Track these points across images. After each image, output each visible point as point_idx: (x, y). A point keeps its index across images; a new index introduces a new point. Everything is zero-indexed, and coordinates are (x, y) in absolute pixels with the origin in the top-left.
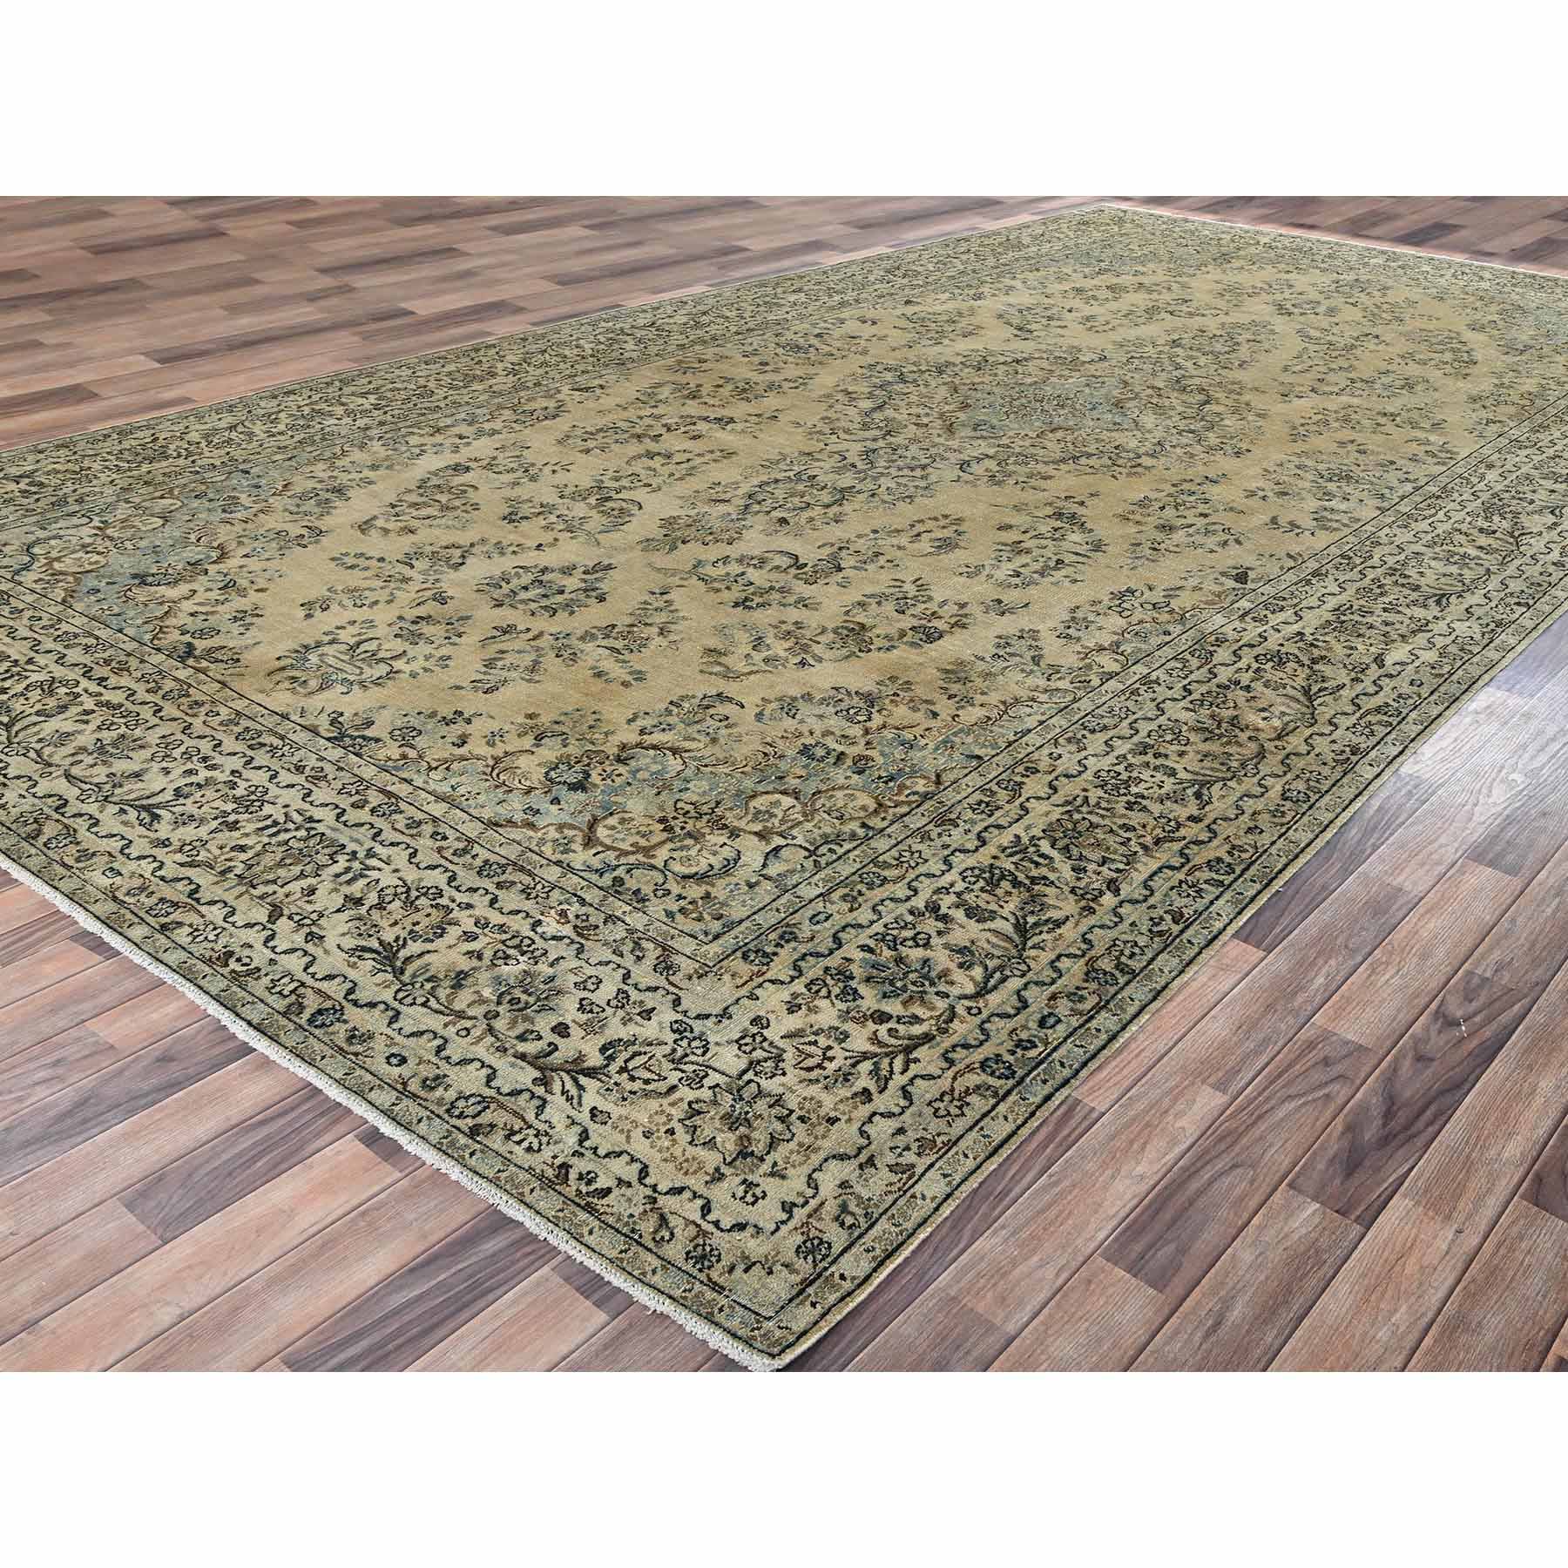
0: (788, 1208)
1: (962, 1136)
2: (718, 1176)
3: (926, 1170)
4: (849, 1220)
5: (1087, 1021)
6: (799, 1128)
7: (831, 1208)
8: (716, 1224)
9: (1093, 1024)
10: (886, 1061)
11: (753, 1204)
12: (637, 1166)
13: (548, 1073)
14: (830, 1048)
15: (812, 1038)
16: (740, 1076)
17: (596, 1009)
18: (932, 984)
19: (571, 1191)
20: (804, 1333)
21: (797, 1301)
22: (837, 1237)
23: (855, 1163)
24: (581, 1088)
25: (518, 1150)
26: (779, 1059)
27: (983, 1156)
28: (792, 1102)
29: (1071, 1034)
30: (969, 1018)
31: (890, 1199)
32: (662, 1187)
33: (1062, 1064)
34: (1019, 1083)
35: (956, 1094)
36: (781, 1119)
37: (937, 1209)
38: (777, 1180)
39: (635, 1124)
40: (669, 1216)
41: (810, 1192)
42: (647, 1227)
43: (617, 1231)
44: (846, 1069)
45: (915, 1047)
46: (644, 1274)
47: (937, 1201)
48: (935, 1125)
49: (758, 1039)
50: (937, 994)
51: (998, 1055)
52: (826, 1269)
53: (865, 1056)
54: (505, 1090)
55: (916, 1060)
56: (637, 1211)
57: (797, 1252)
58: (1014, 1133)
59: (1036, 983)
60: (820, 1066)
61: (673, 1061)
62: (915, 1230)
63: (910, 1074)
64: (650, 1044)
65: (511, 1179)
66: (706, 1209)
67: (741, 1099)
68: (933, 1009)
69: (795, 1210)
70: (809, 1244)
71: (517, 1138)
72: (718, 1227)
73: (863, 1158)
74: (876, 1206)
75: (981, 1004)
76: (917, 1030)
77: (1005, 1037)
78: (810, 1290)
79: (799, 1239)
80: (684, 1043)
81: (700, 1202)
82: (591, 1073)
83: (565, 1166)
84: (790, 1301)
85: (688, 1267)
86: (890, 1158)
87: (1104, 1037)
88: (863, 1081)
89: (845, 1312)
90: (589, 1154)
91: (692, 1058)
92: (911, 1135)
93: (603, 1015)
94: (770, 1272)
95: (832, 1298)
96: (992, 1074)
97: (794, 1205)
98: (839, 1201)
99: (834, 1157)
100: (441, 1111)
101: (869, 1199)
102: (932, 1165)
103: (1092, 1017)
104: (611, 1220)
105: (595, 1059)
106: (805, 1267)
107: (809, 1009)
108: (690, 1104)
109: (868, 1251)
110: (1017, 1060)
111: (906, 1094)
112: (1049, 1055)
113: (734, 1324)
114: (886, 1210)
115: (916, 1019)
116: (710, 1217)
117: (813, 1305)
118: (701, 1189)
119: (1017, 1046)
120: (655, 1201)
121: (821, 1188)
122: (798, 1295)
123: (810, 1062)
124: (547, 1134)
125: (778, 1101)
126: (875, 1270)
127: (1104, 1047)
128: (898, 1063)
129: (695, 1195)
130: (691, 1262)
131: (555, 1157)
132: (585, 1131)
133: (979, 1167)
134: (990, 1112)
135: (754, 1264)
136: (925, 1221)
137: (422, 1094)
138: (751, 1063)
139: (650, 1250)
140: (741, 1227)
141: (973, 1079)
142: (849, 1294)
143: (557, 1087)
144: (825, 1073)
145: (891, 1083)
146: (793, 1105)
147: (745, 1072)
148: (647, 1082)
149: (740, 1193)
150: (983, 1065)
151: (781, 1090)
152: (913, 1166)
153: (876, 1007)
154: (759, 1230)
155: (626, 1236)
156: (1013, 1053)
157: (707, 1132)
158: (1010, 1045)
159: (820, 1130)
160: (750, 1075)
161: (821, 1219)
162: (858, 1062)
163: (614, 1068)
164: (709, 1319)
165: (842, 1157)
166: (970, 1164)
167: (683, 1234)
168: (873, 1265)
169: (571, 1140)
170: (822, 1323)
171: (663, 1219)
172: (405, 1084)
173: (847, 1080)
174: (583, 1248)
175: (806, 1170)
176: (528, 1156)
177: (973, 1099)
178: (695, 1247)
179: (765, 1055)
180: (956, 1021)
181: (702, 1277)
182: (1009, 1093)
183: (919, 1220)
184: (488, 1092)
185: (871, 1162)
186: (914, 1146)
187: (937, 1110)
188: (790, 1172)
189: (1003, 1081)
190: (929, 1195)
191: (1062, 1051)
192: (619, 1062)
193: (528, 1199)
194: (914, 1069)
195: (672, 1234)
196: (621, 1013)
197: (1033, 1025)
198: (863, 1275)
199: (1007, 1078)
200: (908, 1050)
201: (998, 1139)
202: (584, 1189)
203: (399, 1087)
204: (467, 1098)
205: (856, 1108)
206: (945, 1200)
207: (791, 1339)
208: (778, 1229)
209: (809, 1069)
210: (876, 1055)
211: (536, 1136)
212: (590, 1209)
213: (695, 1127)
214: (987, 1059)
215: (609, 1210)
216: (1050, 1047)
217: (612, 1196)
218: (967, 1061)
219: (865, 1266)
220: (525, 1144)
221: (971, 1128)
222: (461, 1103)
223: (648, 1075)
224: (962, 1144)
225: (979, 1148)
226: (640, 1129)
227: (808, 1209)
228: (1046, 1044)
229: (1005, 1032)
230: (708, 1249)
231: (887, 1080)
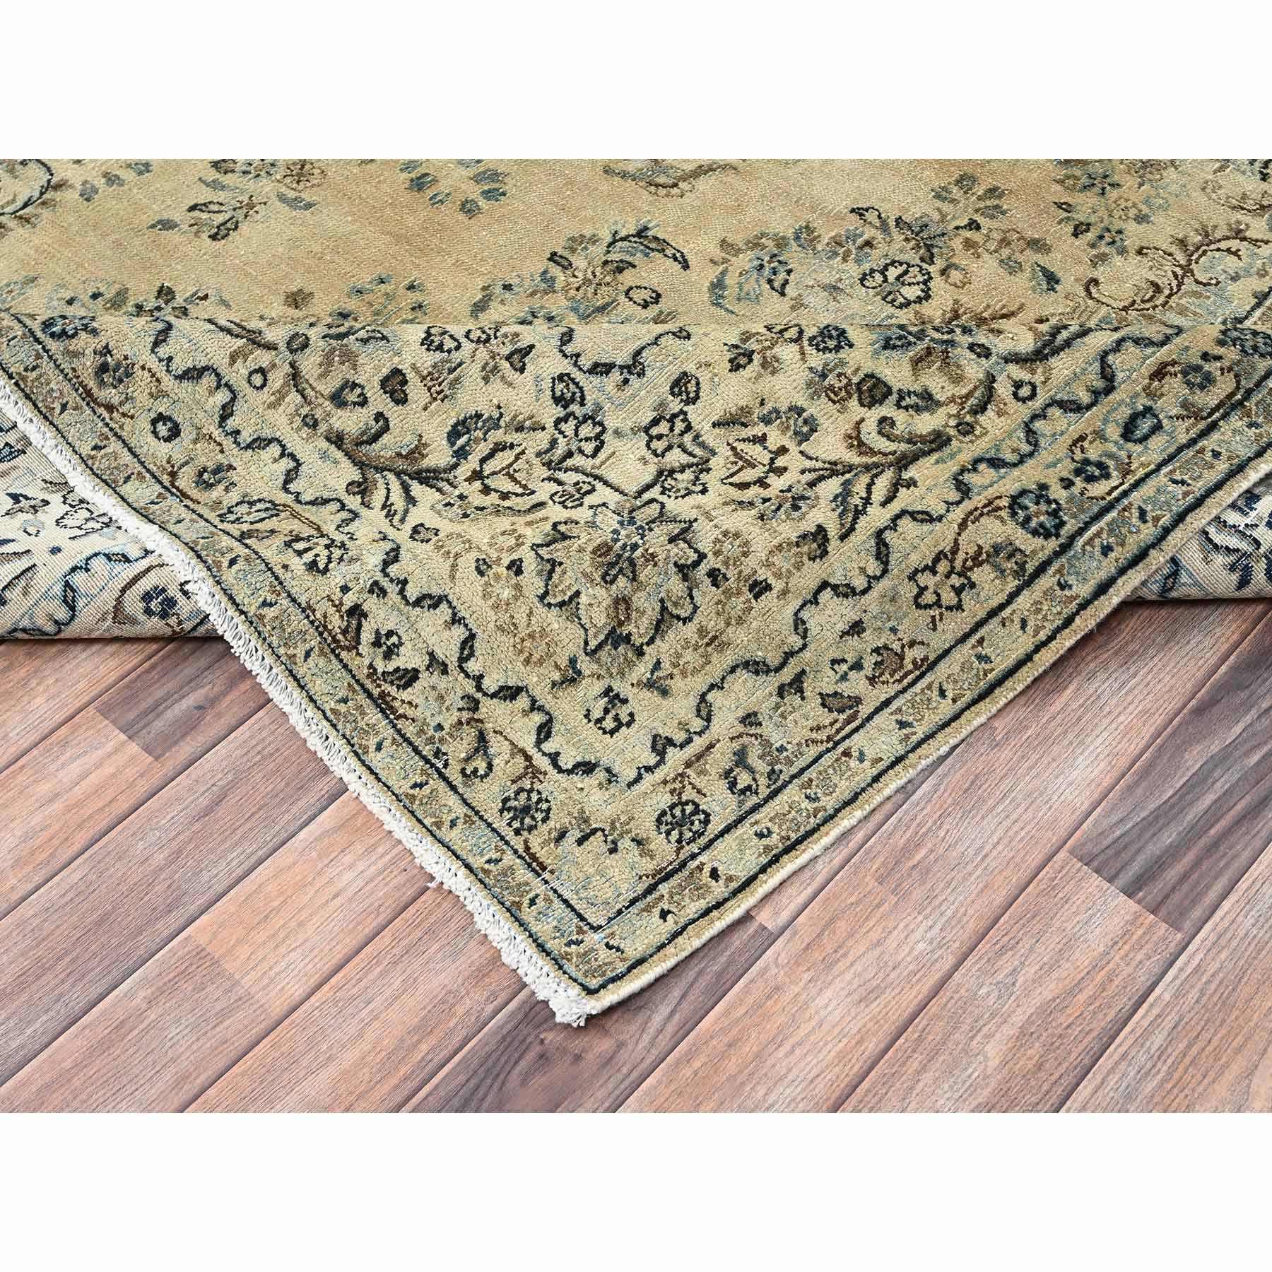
0: (661, 745)
1: (947, 652)
2: (571, 677)
3: (878, 710)
4: (744, 779)
5: (1204, 434)
6: (707, 595)
7: (722, 757)
8: (554, 758)
9: (1210, 443)
10: (865, 479)
11: (612, 733)
12: (459, 633)
13: (371, 474)
14: (783, 450)
15: (759, 430)
16: (640, 493)
17: (449, 344)
18: (966, 331)
19: (360, 665)
20: (641, 962)
21: (640, 905)
22: (721, 804)
23: (773, 681)
24: (411, 500)
25: (297, 564)
26: (703, 467)
27: (969, 696)
28: (705, 537)
29: (1171, 458)
30: (1014, 406)
31: (813, 751)
32: (490, 684)
33: (1143, 515)
34: (1064, 548)
35: (958, 564)
36: (684, 571)
37: (876, 779)
38: (655, 697)
39: (469, 544)
40: (491, 737)
41: (697, 724)
42: (458, 749)
43: (416, 751)
44: (798, 490)
45: (915, 458)
46: (439, 825)
47: (881, 766)
48: (913, 623)
49: (680, 426)
50: (971, 347)
51: (1043, 487)
52: (693, 856)
53: (834, 469)
54: (306, 497)
55: (912, 483)
56: (448, 720)
57: (659, 821)
58: (1029, 658)
59: (1137, 341)
60: (761, 482)
61: (548, 465)
62: (837, 811)
63: (895, 507)
64: (520, 429)
65: (280, 624)
66: (544, 732)
67: (632, 521)
68: (958, 380)
69: (670, 750)
70: (677, 812)
71: (300, 546)
72: (555, 763)
73: (787, 675)
74: (789, 762)
75: (1038, 378)
76: (926, 423)
77: (1063, 452)
78: (664, 888)
79: (665, 800)
80: (568, 428)
81: (538, 718)
82: (429, 478)
83: (357, 612)
84: (633, 902)
85: (500, 824)
86: (826, 681)
87: (1223, 467)
88: (822, 514)
89: (707, 935)
90: (392, 589)
91: (578, 460)
92: (871, 639)
93: (456, 357)
94: (613, 850)
95: (693, 908)
96: (1025, 524)
97: (670, 742)
98: (736, 745)
99: (746, 665)
100: (212, 516)
101: (781, 749)
102: (887, 703)
103: (1213, 426)
104: (410, 730)
105: (439, 455)
106: (664, 849)
107: (765, 364)
108: (555, 526)
109: (760, 835)
110: (1071, 499)
111: (882, 551)
112: (1125, 494)
113: (543, 929)
114: (802, 771)
115: (927, 401)
116: (548, 747)
117: (664, 915)
118: (545, 698)
119: (1078, 472)
120: (474, 705)
121: (715, 721)
122: (644, 895)
123: (748, 475)
124: (343, 545)
125: (684, 534)
126: (763, 870)
127: (1219, 486)
128: (882, 485)
129: (534, 707)
130: (508, 816)
131: (345, 589)
132: (397, 549)
133: (956, 717)
134: (1002, 607)
135: (594, 832)
136: (856, 797)
137: (194, 493)
138: (660, 473)
139: (454, 788)
140: (587, 768)
141: (993, 530)
142: (718, 905)
143: (378, 498)
144: (766, 493)
145: (863, 521)
146: (705, 545)
147: (648, 487)
148: (505, 496)
149: (597, 714)
150: (1015, 502)
151: (693, 514)
152: (858, 700)
153: (868, 367)
154: (611, 776)
155: (424, 758)
156: (1067, 484)
157: (567, 581)
158: (1065, 469)
159: (738, 603)
160: (655, 493)
161: (702, 772)
162: (821, 479)
163: (464, 470)
164: (513, 912)
165: (757, 667)
166: (946, 709)
167: (506, 766)
168: (764, 860)
169: (374, 559)
170: (670, 949)
171: (482, 738)
172: (173, 475)
173: (796, 508)
174: (361, 770)
175: (700, 683)
176: (309, 579)
177: (983, 575)
178: (517, 793)
179: (685, 459)
180: (990, 413)
181: (517, 843)
182: (1042, 569)
183: (847, 796)
184: (282, 498)
185: (797, 684)
186: (869, 661)
187: (922, 590)
188: (677, 684)
189: (1040, 541)
190: (870, 754)
191: (1147, 490)
192: (472, 463)
193: (301, 671)
194: (905, 498)
195: (490, 767)
196: (483, 353)
197: (1113, 432)
198: (743, 876)
199: (1047, 536)
200: (903, 462)
201: (1001, 665)
202: (380, 666)
203: (166, 479)
204: (251, 504)
205: (799, 566)
206: (893, 765)
207: (621, 968)
208: (639, 778)
209: (744, 486)
210: (850, 468)
211: (327, 547)
212: (384, 705)
213: (554, 563)
214: (1023, 492)
215: (410, 712)
216: (1131, 479)
217: (418, 685)
218: (991, 492)
219: (752, 861)
220: (308, 557)
221: (966, 637)
222: (244, 509)
223: (508, 486)
224: (943, 669)
225: (966, 679)
226: (474, 555)
227: (690, 751)
228: (1126, 472)
229: (1067, 440)
230: (535, 797)
231: (858, 513)
